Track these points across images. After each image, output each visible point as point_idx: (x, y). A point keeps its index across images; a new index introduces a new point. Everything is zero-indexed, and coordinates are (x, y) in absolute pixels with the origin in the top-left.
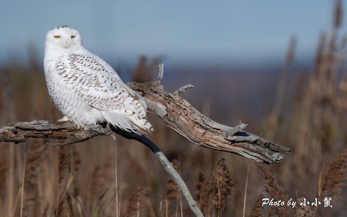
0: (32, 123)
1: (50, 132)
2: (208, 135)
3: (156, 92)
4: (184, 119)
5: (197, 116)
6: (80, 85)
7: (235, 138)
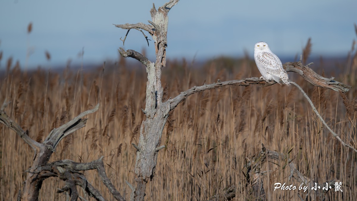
0: (252, 78)
1: (259, 82)
2: (320, 82)
3: (299, 66)
4: (310, 76)
5: (315, 75)
6: (264, 64)
7: (330, 83)
